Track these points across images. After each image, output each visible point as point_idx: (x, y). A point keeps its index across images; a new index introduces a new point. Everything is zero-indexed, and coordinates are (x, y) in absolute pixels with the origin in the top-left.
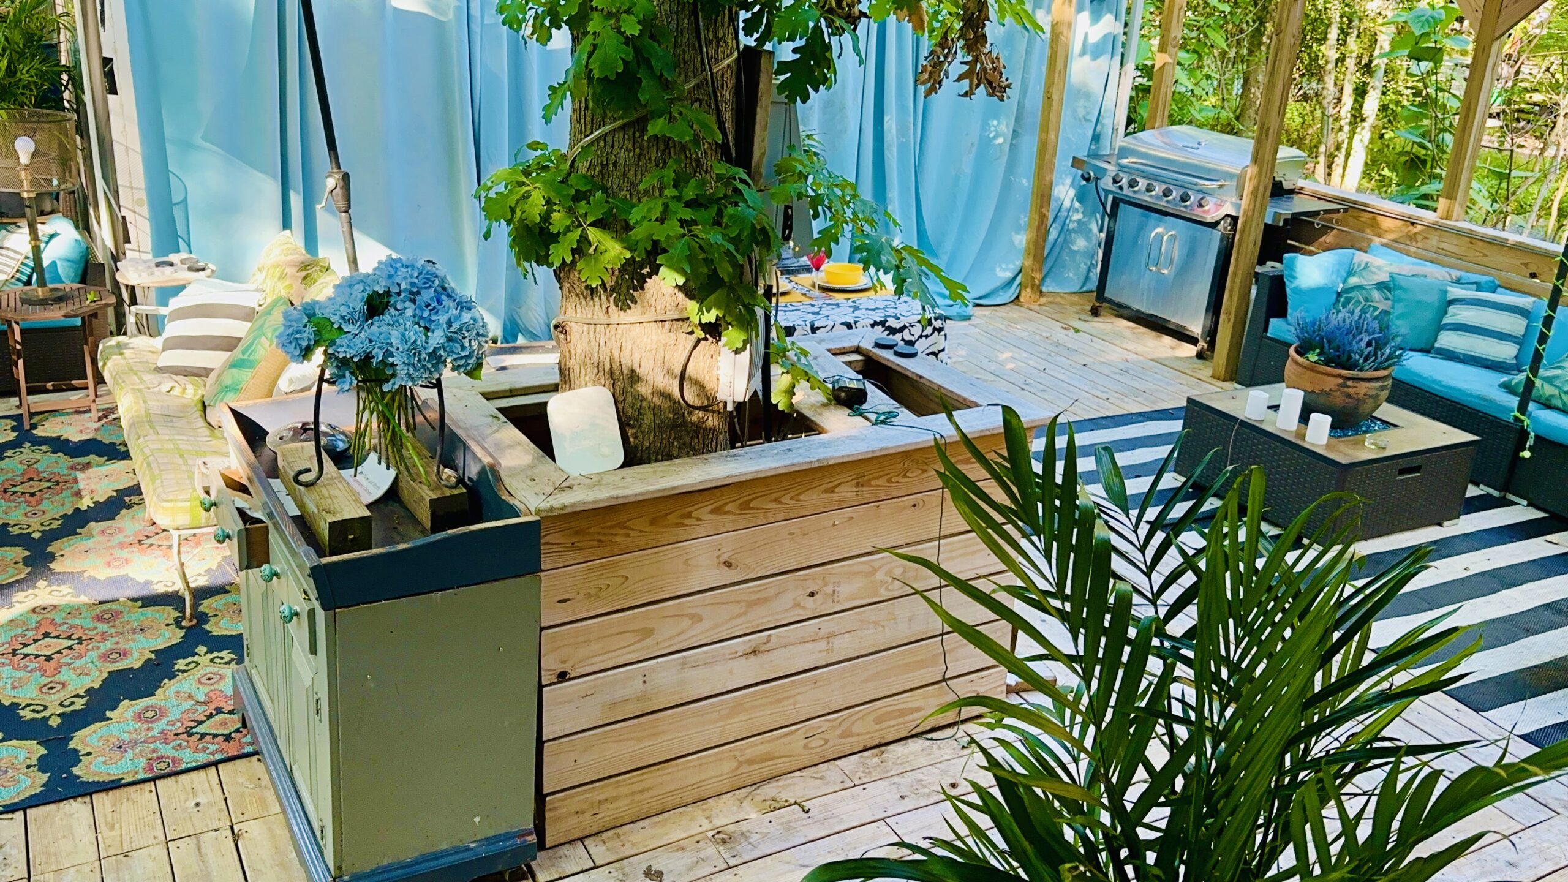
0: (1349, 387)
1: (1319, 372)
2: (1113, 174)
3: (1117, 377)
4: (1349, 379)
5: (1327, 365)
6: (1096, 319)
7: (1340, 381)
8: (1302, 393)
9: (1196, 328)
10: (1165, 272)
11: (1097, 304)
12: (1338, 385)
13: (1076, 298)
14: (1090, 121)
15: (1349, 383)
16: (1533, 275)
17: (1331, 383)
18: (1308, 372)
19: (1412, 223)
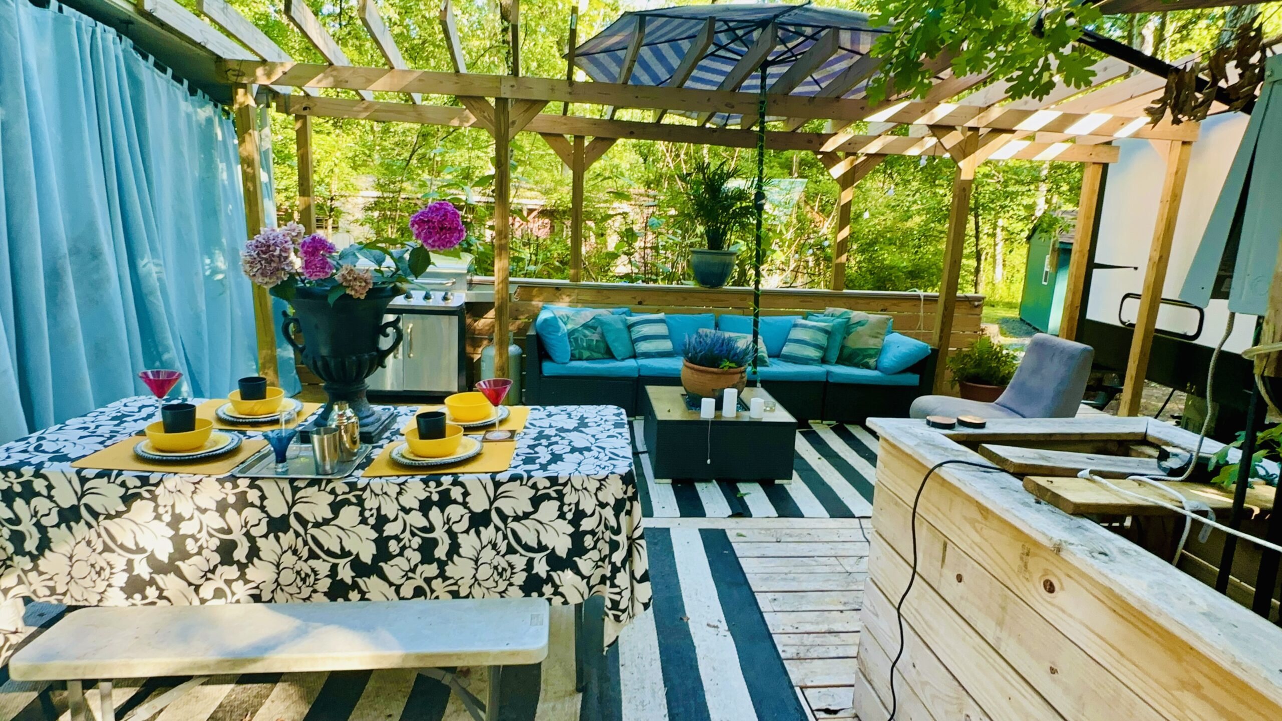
16: (640, 303)
19: (557, 289)
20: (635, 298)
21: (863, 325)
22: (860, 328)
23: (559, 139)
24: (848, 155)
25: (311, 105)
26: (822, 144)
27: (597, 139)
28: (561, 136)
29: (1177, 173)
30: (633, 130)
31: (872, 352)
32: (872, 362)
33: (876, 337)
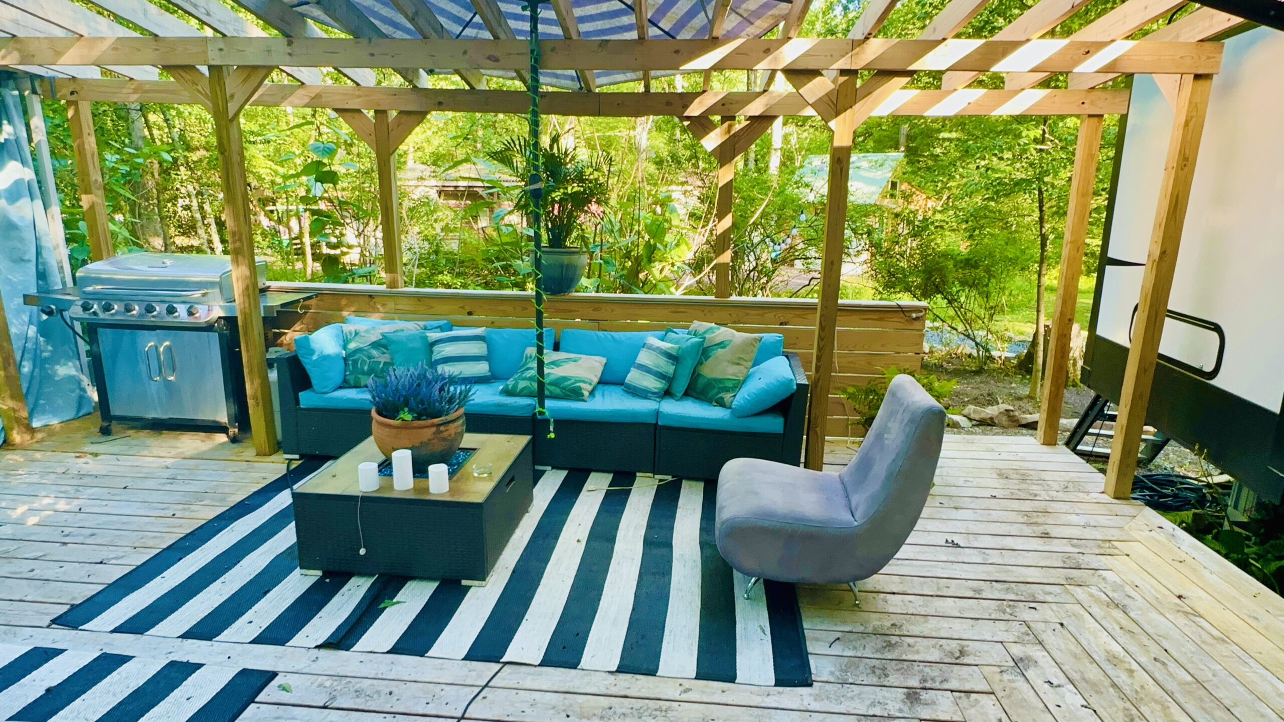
0: (442, 432)
1: (415, 428)
2: (81, 303)
3: (168, 487)
4: (441, 425)
5: (419, 419)
6: (111, 438)
7: (434, 429)
8: (409, 452)
9: (223, 417)
10: (172, 378)
11: (105, 424)
12: (434, 433)
13: (76, 423)
14: (29, 261)
15: (442, 428)
16: (470, 313)
17: (429, 433)
18: (404, 431)
19: (371, 296)
20: (463, 307)
21: (724, 347)
22: (720, 351)
23: (356, 115)
24: (724, 119)
25: (78, 89)
26: (686, 107)
27: (401, 113)
28: (358, 111)
29: (1187, 124)
30: (441, 99)
31: (730, 385)
32: (727, 397)
33: (738, 364)
